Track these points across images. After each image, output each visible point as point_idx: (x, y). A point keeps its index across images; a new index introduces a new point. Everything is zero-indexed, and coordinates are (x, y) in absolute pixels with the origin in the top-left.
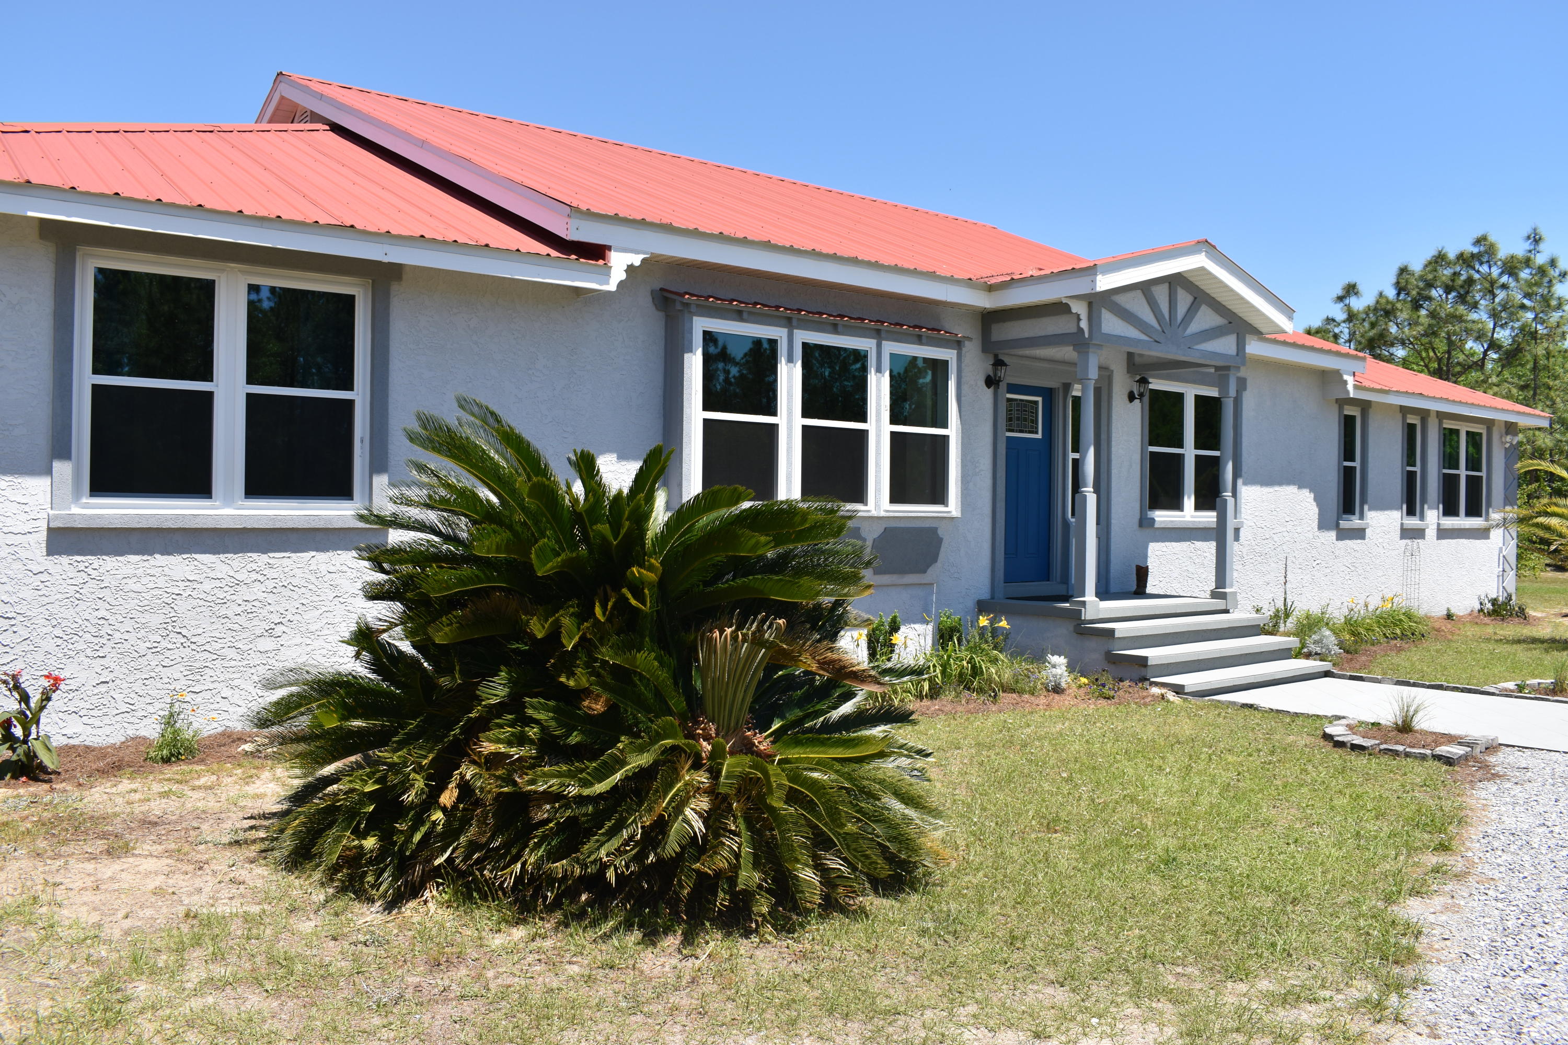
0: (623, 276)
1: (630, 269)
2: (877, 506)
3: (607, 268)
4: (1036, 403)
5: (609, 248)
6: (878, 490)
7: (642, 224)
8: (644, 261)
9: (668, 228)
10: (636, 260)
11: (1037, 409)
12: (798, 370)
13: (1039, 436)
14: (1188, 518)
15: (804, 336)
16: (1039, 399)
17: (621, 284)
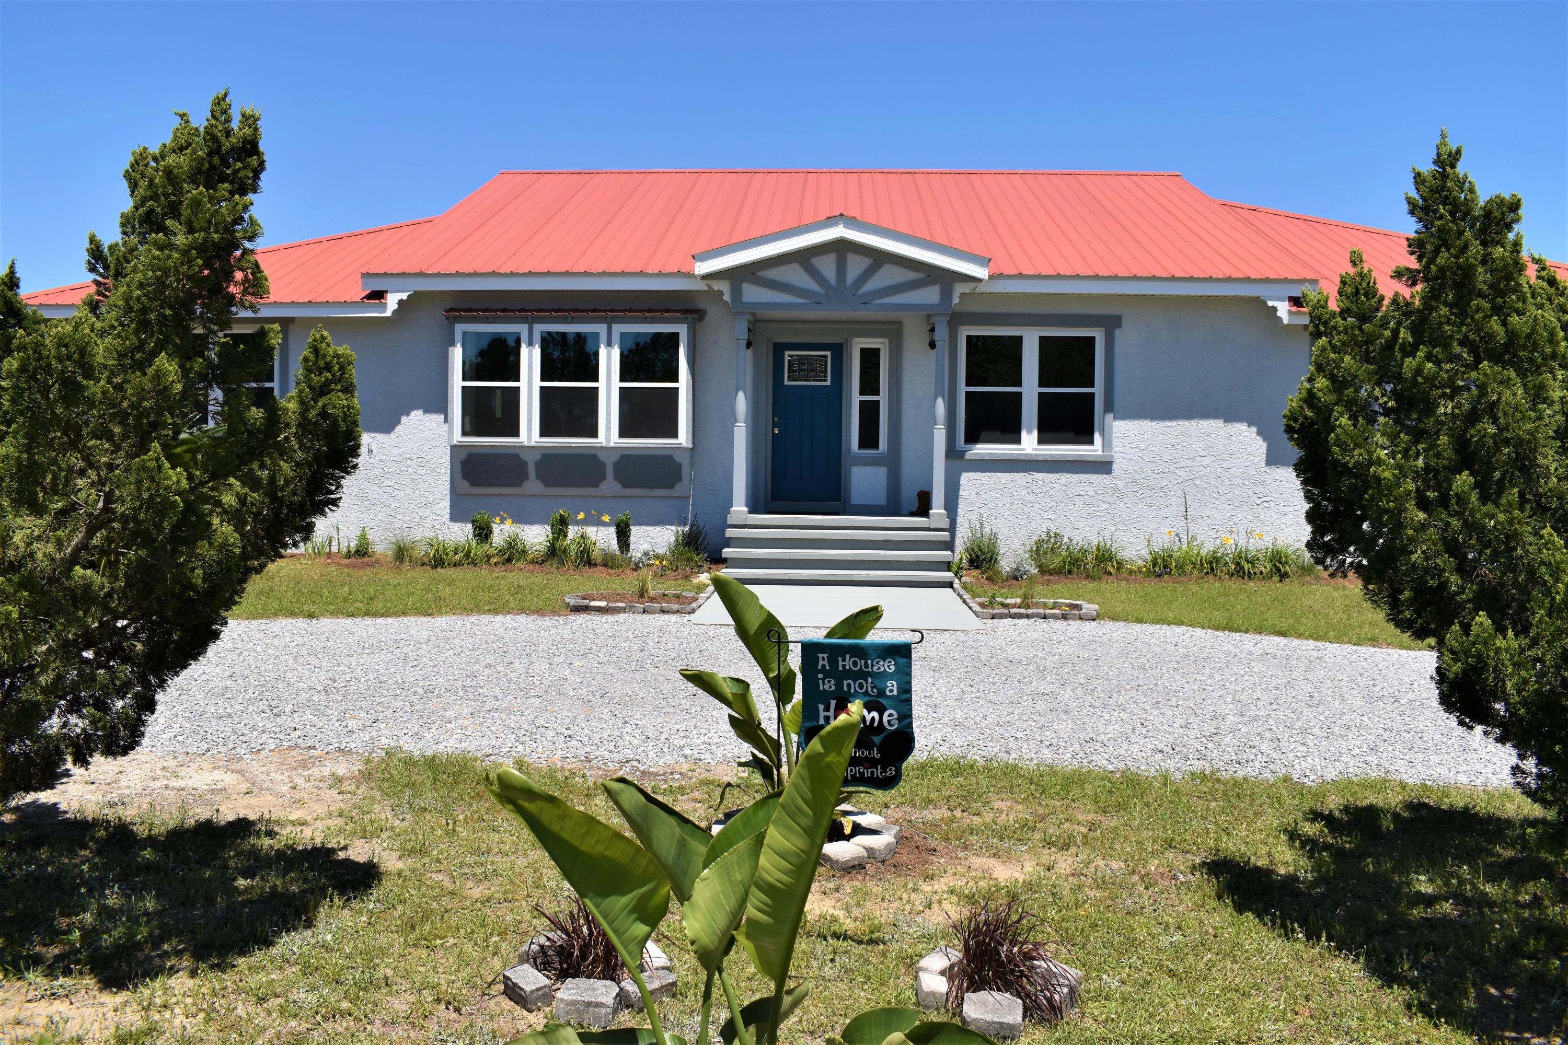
0: (396, 307)
1: (401, 302)
2: (608, 439)
3: (385, 305)
4: (826, 356)
5: (386, 292)
6: (608, 428)
7: (404, 275)
8: (409, 296)
9: (421, 274)
10: (404, 296)
11: (826, 361)
12: (537, 351)
13: (828, 383)
14: (1029, 451)
15: (540, 329)
16: (829, 353)
17: (394, 312)
